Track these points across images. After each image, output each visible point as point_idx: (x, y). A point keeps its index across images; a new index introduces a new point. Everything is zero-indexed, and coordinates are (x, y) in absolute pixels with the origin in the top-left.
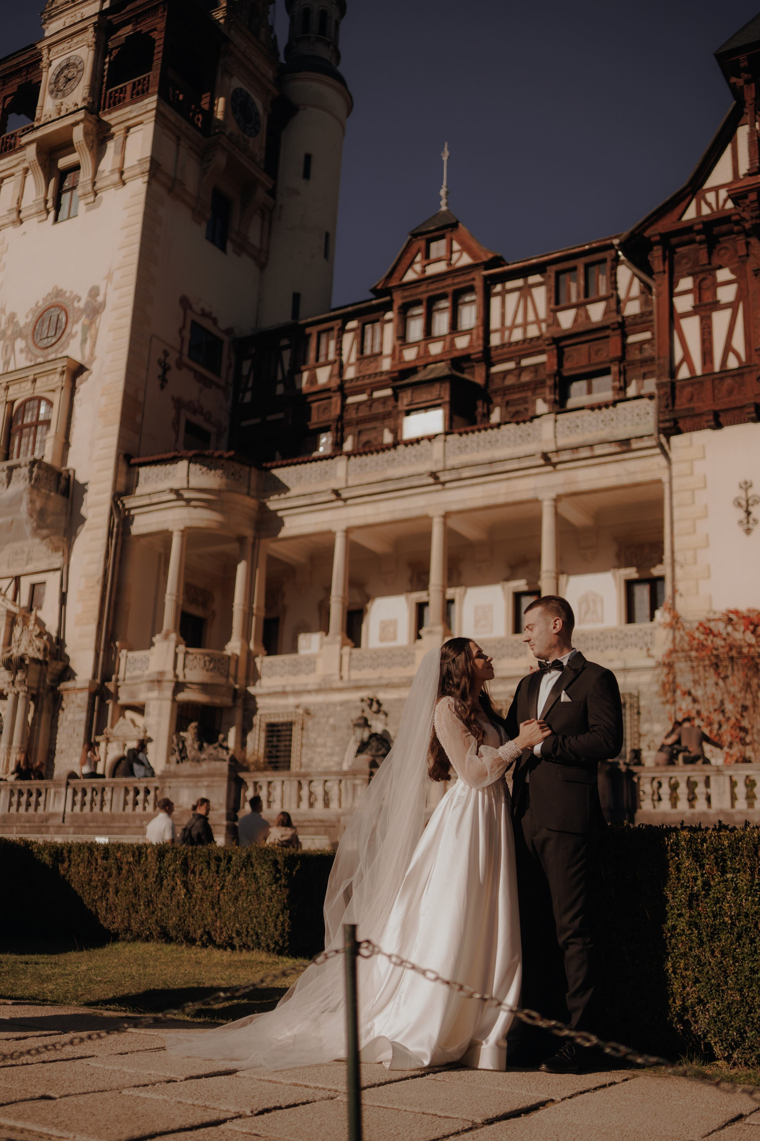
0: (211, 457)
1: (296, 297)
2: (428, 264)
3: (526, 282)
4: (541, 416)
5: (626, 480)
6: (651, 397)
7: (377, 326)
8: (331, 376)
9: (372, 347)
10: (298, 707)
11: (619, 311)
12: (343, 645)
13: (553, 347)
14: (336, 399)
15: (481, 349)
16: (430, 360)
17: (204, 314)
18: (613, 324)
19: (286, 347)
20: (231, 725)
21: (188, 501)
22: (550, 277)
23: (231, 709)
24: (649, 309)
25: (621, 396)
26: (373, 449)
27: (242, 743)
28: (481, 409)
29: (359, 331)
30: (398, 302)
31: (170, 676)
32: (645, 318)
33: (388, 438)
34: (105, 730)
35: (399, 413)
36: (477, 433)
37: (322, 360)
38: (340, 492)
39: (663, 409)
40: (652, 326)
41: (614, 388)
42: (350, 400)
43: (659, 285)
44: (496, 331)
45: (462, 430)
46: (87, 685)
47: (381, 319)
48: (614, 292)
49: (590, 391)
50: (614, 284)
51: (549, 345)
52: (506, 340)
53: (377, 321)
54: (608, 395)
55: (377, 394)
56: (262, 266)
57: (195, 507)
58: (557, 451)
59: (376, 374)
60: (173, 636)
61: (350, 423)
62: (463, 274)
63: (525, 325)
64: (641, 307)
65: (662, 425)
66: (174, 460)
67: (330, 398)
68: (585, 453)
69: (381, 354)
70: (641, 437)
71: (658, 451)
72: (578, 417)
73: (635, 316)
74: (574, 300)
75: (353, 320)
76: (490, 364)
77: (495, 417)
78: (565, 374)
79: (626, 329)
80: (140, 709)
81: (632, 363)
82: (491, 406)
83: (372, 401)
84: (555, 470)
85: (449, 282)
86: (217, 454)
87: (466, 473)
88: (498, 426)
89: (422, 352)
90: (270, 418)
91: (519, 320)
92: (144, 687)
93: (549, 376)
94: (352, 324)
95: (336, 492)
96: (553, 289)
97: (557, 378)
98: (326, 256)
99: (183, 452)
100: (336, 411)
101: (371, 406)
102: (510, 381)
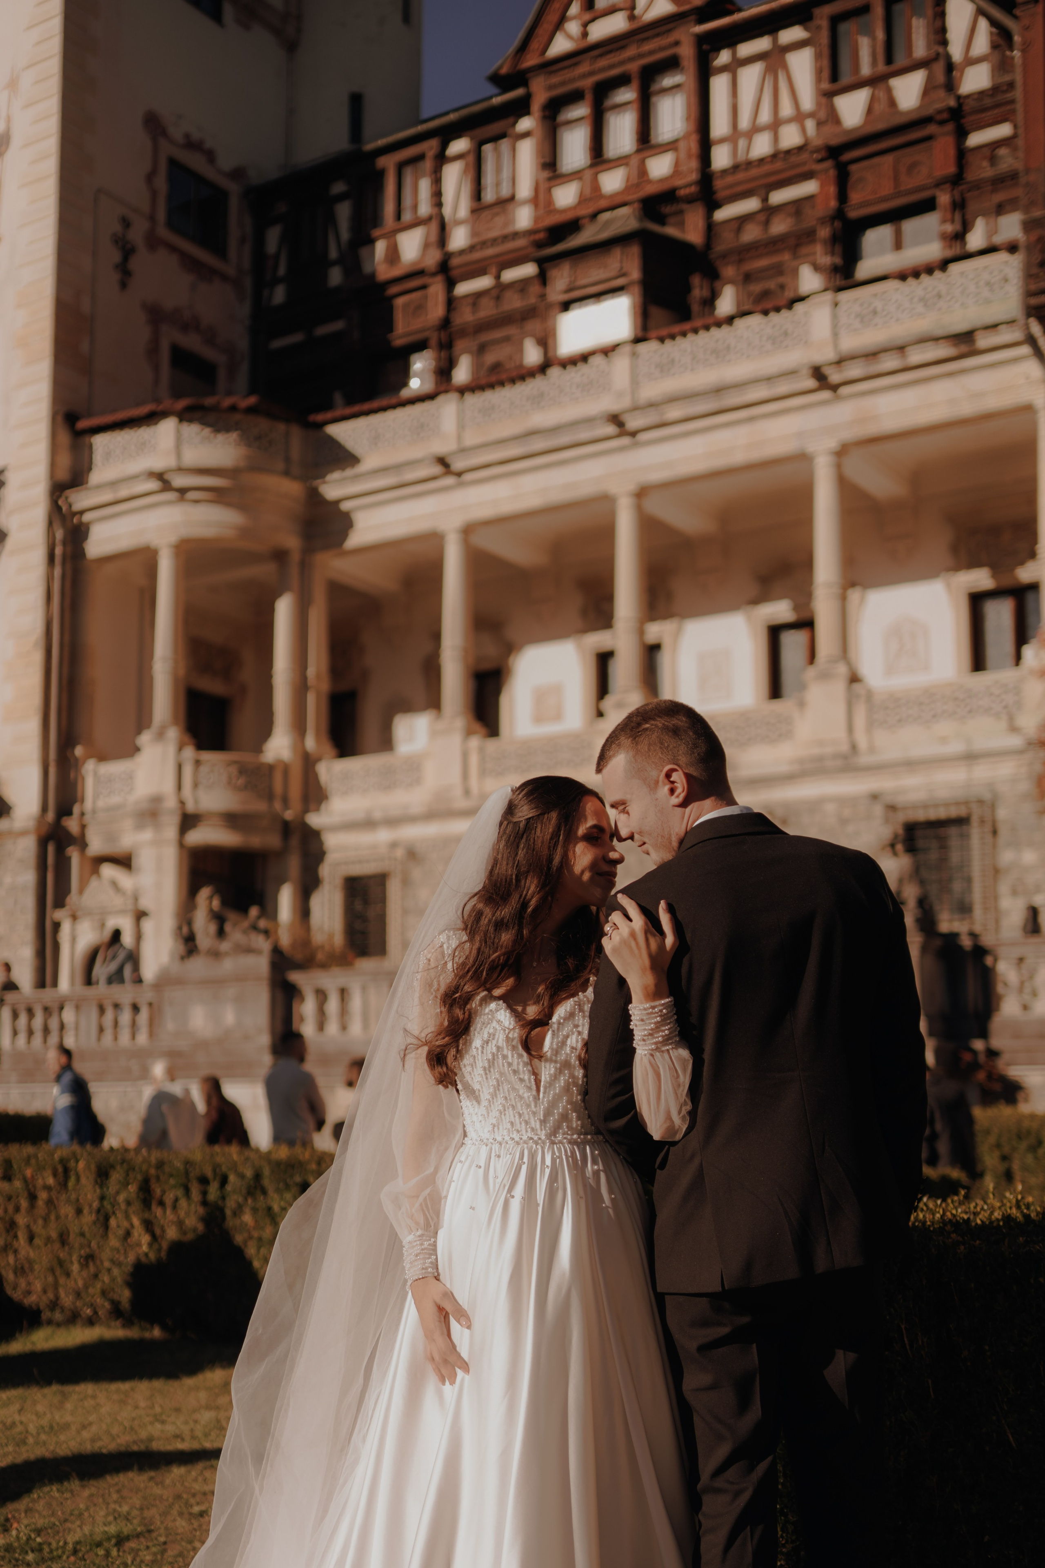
0: (215, 409)
1: (356, 101)
2: (593, 20)
3: (775, 41)
4: (808, 296)
5: (967, 409)
6: (1012, 248)
7: (504, 144)
8: (426, 246)
9: (498, 184)
10: (394, 845)
11: (950, 86)
12: (469, 733)
13: (829, 164)
14: (437, 289)
15: (694, 176)
16: (603, 204)
17: (192, 145)
18: (940, 112)
19: (341, 198)
20: (281, 881)
21: (182, 491)
22: (819, 28)
23: (280, 854)
24: (1007, 78)
25: (956, 250)
26: (504, 376)
27: (304, 912)
28: (698, 289)
29: (471, 158)
30: (540, 98)
31: (171, 803)
32: (1000, 98)
33: (532, 355)
34: (68, 900)
35: (549, 306)
36: (691, 337)
37: (407, 217)
38: (449, 460)
39: (1035, 270)
40: (1014, 111)
41: (944, 237)
42: (463, 288)
43: (1027, 28)
44: (722, 141)
45: (664, 332)
46: (31, 824)
47: (510, 131)
48: (941, 50)
49: (898, 245)
50: (940, 34)
51: (821, 161)
52: (741, 157)
53: (503, 136)
54: (933, 250)
55: (510, 275)
56: (291, 46)
57: (196, 501)
58: (840, 362)
59: (505, 238)
60: (173, 734)
61: (463, 333)
62: (658, 35)
63: (775, 125)
64: (993, 77)
65: (1034, 301)
66: (151, 418)
67: (424, 287)
68: (890, 362)
69: (512, 198)
70: (994, 327)
71: (1026, 350)
72: (875, 295)
73: (982, 94)
74: (866, 70)
75: (458, 136)
76: (712, 204)
77: (726, 304)
78: (853, 214)
79: (963, 121)
80: (124, 861)
81: (977, 186)
82: (717, 284)
83: (500, 288)
84: (838, 398)
85: (631, 51)
86: (227, 402)
87: (674, 412)
88: (730, 320)
89: (588, 191)
90: (322, 331)
91: (765, 117)
92: (128, 824)
93: (822, 221)
94: (459, 146)
95: (442, 461)
96: (826, 52)
97: (838, 224)
98: (407, 17)
99: (167, 404)
100: (436, 311)
101: (498, 298)
102: (751, 234)
